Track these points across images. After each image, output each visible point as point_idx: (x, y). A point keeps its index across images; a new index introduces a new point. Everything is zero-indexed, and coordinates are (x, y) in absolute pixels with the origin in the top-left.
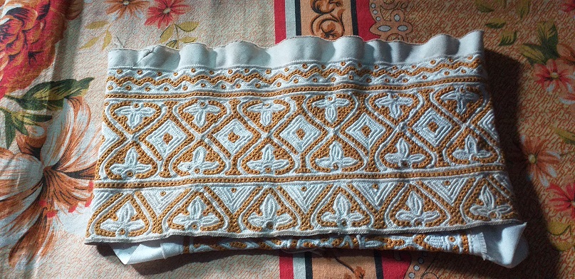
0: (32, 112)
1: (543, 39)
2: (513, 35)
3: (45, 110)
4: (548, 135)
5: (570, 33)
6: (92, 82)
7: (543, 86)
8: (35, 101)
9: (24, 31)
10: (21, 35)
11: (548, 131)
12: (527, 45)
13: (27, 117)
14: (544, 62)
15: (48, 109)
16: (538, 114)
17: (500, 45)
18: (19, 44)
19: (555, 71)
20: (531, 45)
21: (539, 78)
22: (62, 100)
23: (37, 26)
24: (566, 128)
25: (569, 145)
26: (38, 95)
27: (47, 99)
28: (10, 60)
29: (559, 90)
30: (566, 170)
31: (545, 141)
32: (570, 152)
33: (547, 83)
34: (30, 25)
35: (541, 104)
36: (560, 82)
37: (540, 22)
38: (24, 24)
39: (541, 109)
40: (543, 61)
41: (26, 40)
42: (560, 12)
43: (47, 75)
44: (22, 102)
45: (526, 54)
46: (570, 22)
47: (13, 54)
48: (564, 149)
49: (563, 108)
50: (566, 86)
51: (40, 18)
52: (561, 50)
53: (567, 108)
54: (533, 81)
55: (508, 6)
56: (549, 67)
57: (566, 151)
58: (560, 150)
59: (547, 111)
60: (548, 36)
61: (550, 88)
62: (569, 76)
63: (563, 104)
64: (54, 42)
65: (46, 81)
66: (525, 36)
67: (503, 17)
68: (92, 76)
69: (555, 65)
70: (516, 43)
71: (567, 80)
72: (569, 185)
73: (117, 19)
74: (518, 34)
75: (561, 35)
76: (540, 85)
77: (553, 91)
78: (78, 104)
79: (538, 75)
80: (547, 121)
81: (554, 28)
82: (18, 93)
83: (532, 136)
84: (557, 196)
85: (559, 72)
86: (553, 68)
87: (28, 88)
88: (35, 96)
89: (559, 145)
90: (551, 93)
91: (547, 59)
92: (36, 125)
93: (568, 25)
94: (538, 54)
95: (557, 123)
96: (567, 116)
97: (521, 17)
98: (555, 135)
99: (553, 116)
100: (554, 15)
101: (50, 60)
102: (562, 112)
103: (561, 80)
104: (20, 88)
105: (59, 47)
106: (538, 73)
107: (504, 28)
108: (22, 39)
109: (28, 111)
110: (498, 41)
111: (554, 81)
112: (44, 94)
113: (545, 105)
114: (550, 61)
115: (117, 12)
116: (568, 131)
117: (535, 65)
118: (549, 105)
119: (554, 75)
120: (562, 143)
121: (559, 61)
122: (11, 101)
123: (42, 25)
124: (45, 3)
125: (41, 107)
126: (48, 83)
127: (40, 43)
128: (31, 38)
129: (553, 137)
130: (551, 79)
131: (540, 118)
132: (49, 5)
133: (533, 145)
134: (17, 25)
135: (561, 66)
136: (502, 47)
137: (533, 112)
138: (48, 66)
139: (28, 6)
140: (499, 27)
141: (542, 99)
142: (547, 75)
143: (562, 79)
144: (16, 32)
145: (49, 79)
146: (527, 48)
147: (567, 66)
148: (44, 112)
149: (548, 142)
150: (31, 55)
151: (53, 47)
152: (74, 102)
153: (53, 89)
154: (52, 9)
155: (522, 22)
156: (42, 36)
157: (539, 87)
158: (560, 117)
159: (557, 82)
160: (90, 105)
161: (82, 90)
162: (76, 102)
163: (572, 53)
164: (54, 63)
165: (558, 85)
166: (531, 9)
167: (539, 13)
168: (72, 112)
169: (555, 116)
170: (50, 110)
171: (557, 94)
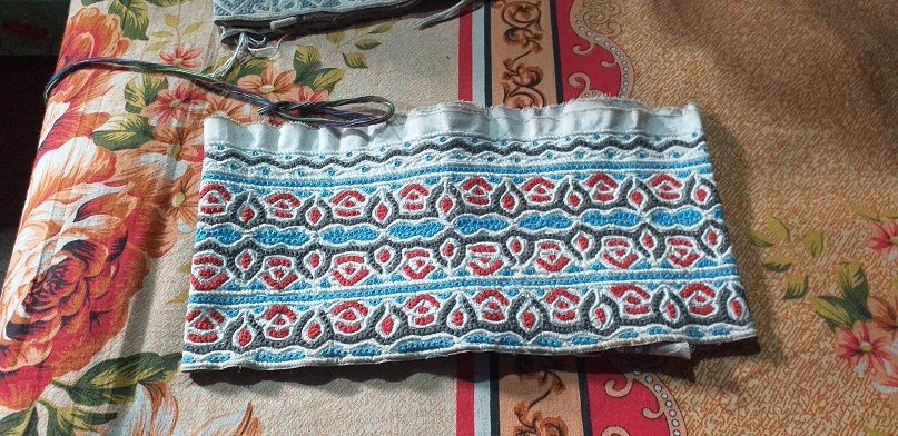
0: (87, 408)
1: (847, 289)
2: (802, 282)
3: (107, 405)
5: (885, 281)
7: (849, 364)
8: (92, 390)
9: (86, 279)
10: (83, 284)
12: (823, 297)
13: (79, 417)
14: (850, 325)
15: (111, 402)
16: (844, 407)
17: (785, 298)
18: (78, 299)
19: (867, 339)
20: (829, 298)
21: (843, 351)
22: (135, 385)
23: (106, 271)
24: (887, 430)
26: (97, 381)
27: (111, 386)
28: (64, 324)
29: (873, 371)
33: (855, 359)
34: (96, 269)
35: (848, 393)
36: (874, 359)
37: (841, 263)
38: (87, 268)
39: (848, 398)
40: (847, 323)
41: (88, 294)
42: (867, 250)
43: (113, 348)
44: (74, 391)
45: (822, 312)
46: (883, 264)
47: (68, 314)
49: (880, 399)
50: (882, 363)
51: (111, 258)
52: (873, 306)
53: (887, 399)
54: (834, 356)
55: (792, 240)
56: (858, 331)
59: (857, 403)
60: (854, 285)
61: (861, 366)
62: (887, 348)
63: (879, 394)
64: (129, 295)
65: (112, 358)
66: (820, 284)
67: (787, 254)
69: (866, 330)
70: (808, 295)
71: (885, 355)
74: (811, 280)
75: (872, 283)
76: (846, 362)
77: (865, 372)
78: (160, 395)
79: (841, 346)
80: (858, 419)
81: (861, 272)
82: (70, 378)
85: (872, 341)
86: (862, 334)
87: (85, 370)
88: (93, 381)
90: (861, 375)
91: (853, 321)
92: (92, 430)
93: (880, 269)
94: (840, 313)
95: (874, 421)
96: (887, 410)
97: (813, 255)
99: (866, 410)
100: (859, 255)
101: (120, 324)
102: (880, 404)
103: (875, 355)
104: (73, 370)
105: (136, 303)
106: (843, 342)
107: (789, 271)
108: (83, 291)
109: (82, 407)
110: (782, 291)
111: (866, 356)
112: (106, 380)
113: (854, 394)
114: (858, 323)
117: (837, 329)
118: (860, 394)
119: (865, 346)
121: (872, 326)
122: (59, 390)
123: (113, 269)
124: (120, 236)
125: (102, 400)
126: (114, 361)
127: (108, 297)
128: (97, 290)
130: (860, 353)
131: (847, 413)
132: (126, 239)
134: (77, 268)
135: (876, 332)
136: (788, 301)
137: (837, 405)
138: (115, 334)
139: (96, 240)
140: (783, 270)
141: (850, 383)
142: (855, 346)
143: (877, 353)
144: (75, 279)
145: (115, 355)
146: (824, 303)
147: (883, 333)
148: (104, 408)
150: (94, 316)
151: (126, 304)
152: (153, 392)
153: (123, 369)
154: (129, 245)
155: (814, 264)
156: (112, 286)
157: (844, 365)
158: (877, 412)
159: (869, 357)
160: (178, 398)
161: (167, 373)
162: (157, 391)
163: (890, 310)
164: (125, 328)
165: (871, 362)
166: (825, 245)
167: (837, 250)
168: (149, 408)
169: (870, 411)
170: (115, 403)
171: (871, 377)
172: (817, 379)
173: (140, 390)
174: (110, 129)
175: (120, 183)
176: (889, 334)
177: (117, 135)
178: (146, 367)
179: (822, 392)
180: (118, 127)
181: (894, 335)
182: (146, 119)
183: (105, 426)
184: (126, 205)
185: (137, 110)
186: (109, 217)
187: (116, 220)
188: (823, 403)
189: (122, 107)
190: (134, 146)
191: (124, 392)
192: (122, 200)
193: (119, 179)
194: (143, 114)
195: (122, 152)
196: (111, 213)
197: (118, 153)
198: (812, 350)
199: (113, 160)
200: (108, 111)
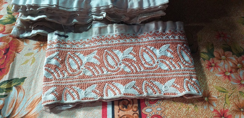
1: (208, 50)
4: (212, 89)
5: (219, 47)
6: (26, 79)
7: (209, 69)
11: (212, 87)
12: (202, 53)
14: (209, 60)
15: (6, 92)
19: (213, 63)
21: (207, 66)
22: (12, 87)
23: (3, 57)
24: (219, 86)
25: (221, 93)
26: (2, 86)
27: (5, 88)
29: (215, 71)
30: (220, 103)
31: (211, 91)
32: (221, 96)
33: (210, 68)
35: (209, 77)
36: (215, 68)
37: (207, 43)
42: (215, 38)
43: (6, 78)
45: (201, 56)
46: (219, 42)
48: (219, 94)
49: (217, 78)
50: (217, 69)
51: (5, 54)
52: (215, 54)
53: (219, 78)
54: (204, 68)
55: (194, 37)
56: (211, 61)
57: (220, 95)
58: (217, 95)
61: (212, 70)
62: (219, 65)
63: (217, 76)
64: (10, 63)
65: (5, 80)
66: (201, 49)
67: (192, 42)
68: (26, 77)
69: (213, 60)
70: (197, 52)
71: (218, 66)
72: (221, 110)
73: (38, 52)
74: (198, 48)
75: (215, 48)
76: (208, 69)
78: (20, 89)
80: (211, 83)
81: (212, 45)
83: (206, 90)
84: (217, 115)
85: (215, 63)
86: (212, 62)
89: (217, 93)
90: (212, 72)
91: (210, 58)
94: (206, 56)
95: (215, 84)
96: (219, 81)
97: (199, 41)
98: (215, 89)
99: (213, 81)
100: (212, 40)
101: (8, 71)
105: (12, 65)
106: (207, 64)
111: (213, 67)
112: (4, 86)
113: (210, 77)
114: (211, 59)
115: (38, 49)
116: (220, 87)
117: (205, 60)
118: (212, 77)
119: (213, 64)
120: (218, 92)
121: (215, 59)
123: (5, 57)
124: (7, 48)
125: (3, 91)
126: (6, 81)
127: (4, 64)
128: (1, 63)
129: (214, 90)
130: (212, 66)
131: (208, 82)
132: (9, 48)
133: (206, 94)
135: (216, 61)
137: (205, 80)
138: (6, 74)
141: (209, 74)
142: (210, 65)
143: (216, 66)
148: (4, 94)
149: (212, 92)
151: (9, 66)
153: (9, 83)
154: (10, 50)
156: (5, 61)
157: (207, 70)
158: (216, 81)
159: (214, 67)
160: (25, 89)
161: (21, 83)
162: (18, 88)
163: (220, 55)
164: (9, 72)
165: (215, 69)
166: (203, 38)
167: (206, 39)
168: (17, 93)
169: (214, 81)
170: (7, 92)
171: (215, 72)
172: (200, 74)
173: (14, 88)
174: (4, 19)
175: (7, 33)
176: (219, 61)
177: (5, 21)
178: (15, 82)
179: (201, 77)
180: (6, 18)
181: (221, 61)
182: (14, 16)
183: (4, 98)
184: (9, 39)
185: (11, 14)
186: (4, 43)
187: (6, 43)
188: (202, 80)
189: (6, 13)
190: (10, 23)
191: (9, 89)
192: (8, 38)
193: (6, 32)
194: (13, 15)
195: (7, 25)
196: (4, 41)
197: (6, 25)
198: (198, 66)
199: (5, 27)
200: (2, 14)
